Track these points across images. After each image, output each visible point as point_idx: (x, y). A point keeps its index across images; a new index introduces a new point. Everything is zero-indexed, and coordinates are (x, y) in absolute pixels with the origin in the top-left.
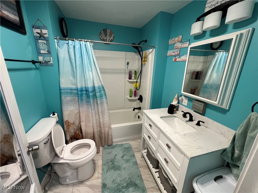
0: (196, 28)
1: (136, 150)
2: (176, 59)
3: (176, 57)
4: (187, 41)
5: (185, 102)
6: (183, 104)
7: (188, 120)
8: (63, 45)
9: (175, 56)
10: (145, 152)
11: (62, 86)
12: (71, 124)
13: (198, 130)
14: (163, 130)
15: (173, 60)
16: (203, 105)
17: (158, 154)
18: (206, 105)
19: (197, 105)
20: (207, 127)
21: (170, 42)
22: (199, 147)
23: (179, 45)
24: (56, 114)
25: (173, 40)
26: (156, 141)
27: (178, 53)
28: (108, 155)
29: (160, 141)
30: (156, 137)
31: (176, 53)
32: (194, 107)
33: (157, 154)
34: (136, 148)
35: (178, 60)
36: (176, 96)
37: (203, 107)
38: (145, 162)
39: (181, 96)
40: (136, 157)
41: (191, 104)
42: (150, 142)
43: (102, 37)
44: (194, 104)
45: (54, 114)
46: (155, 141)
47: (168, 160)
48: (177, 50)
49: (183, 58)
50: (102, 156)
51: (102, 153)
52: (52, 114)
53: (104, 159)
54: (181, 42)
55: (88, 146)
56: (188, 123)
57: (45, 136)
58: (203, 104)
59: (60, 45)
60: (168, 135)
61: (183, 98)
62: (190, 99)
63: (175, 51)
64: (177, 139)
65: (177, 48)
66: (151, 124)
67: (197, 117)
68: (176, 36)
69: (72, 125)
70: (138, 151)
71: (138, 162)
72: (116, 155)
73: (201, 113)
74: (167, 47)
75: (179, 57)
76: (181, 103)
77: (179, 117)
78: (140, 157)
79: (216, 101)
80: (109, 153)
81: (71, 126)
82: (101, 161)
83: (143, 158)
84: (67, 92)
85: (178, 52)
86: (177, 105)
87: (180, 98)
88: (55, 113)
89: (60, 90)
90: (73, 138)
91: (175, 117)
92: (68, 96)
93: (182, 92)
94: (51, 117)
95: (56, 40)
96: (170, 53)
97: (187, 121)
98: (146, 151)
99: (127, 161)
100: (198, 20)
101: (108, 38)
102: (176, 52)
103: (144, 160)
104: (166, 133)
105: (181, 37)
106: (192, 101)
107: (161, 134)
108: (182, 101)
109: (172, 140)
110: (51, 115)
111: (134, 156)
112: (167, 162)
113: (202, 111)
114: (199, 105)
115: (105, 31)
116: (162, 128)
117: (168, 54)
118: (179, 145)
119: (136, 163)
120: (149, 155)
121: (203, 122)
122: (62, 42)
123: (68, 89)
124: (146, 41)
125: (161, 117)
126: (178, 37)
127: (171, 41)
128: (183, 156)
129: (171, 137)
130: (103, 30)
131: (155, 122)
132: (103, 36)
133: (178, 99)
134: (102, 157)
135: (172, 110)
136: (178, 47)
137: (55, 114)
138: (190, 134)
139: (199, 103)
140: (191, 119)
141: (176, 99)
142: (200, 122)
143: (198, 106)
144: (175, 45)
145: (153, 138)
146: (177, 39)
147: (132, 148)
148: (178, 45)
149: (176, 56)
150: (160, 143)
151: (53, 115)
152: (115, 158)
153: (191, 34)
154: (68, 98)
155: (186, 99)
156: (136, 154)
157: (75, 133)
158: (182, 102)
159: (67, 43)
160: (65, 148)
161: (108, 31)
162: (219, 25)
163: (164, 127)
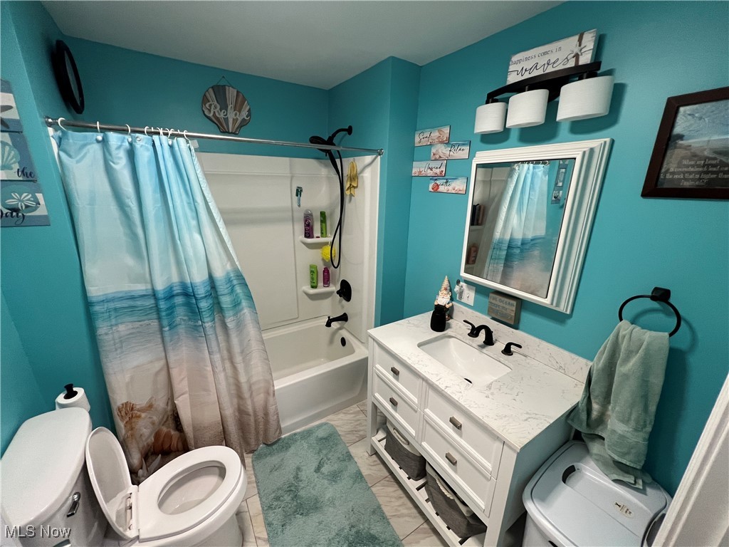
0: (488, 118)
1: (353, 437)
2: (438, 185)
3: (438, 182)
4: (463, 145)
5: (469, 296)
6: (462, 301)
7: (482, 343)
8: (85, 145)
9: (435, 178)
10: (379, 441)
11: (94, 291)
12: (139, 411)
13: (511, 366)
14: (437, 383)
15: (430, 189)
16: (515, 304)
17: (424, 444)
18: (521, 303)
19: (501, 304)
20: (526, 356)
21: (417, 139)
22: (528, 416)
23: (443, 150)
24: (80, 391)
25: (427, 134)
26: (416, 412)
27: (442, 171)
28: (276, 473)
29: (427, 411)
30: (416, 400)
31: (438, 171)
32: (492, 308)
33: (421, 445)
34: (351, 432)
35: (442, 189)
36: (446, 283)
37: (514, 309)
38: (381, 466)
39: (458, 282)
40: (356, 459)
41: (485, 301)
42: (397, 415)
43: (210, 111)
44: (494, 302)
45: (71, 394)
46: (413, 411)
47: (456, 456)
48: (440, 163)
49: (458, 185)
50: (257, 482)
51: (252, 472)
53: (266, 492)
54: (447, 143)
56: (484, 350)
58: (514, 303)
59: (72, 151)
60: (453, 396)
61: (462, 287)
62: (480, 290)
63: (433, 164)
64: (474, 401)
65: (437, 156)
66: (398, 367)
67: (503, 334)
68: (433, 127)
69: (143, 415)
70: (357, 440)
71: (365, 472)
72: (298, 469)
73: (512, 323)
74: (411, 153)
75: (447, 182)
76: (458, 299)
77: (459, 337)
78: (367, 455)
79: (545, 297)
80: (275, 469)
81: (139, 417)
82: (257, 498)
83: (374, 456)
84: (116, 310)
85: (441, 169)
86: (450, 304)
87: (457, 289)
88: (75, 389)
89: (88, 304)
90: (150, 454)
91: (450, 337)
92: (120, 321)
93: (463, 274)
94: (63, 406)
95: (50, 130)
96: (418, 168)
97: (481, 346)
98: (381, 435)
99: (334, 477)
100: (492, 98)
101: (231, 115)
102: (437, 168)
103: (379, 462)
104: (448, 391)
105: (446, 130)
106: (488, 296)
107: (431, 393)
108: (461, 293)
109: (466, 409)
110: (61, 399)
111: (349, 457)
112: (453, 462)
113: (513, 318)
114: (504, 305)
115: (220, 91)
116: (433, 379)
117: (415, 171)
118: (486, 421)
119: (359, 476)
120: (393, 446)
121: (520, 347)
122: (75, 137)
123: (121, 299)
124: (349, 130)
125: (420, 345)
126: (439, 131)
127: (421, 137)
128: (498, 445)
129: (462, 402)
130: (212, 87)
131: (409, 362)
132: (215, 107)
133: (451, 290)
134: (255, 485)
135: (440, 320)
136: (440, 157)
137: (76, 393)
138: (500, 384)
139: (503, 299)
140: (489, 341)
141: (446, 289)
142: (512, 346)
143: (503, 307)
144: (433, 150)
145: (403, 403)
146: (435, 134)
147: (339, 435)
148: (440, 151)
149: (436, 180)
150: (429, 416)
151: (67, 397)
152: (296, 477)
153: (475, 132)
154: (122, 328)
155: (469, 289)
156: (353, 450)
157: (157, 435)
158: (461, 297)
159: (98, 141)
160: (137, 499)
161: (231, 93)
162: (543, 122)
163: (437, 375)
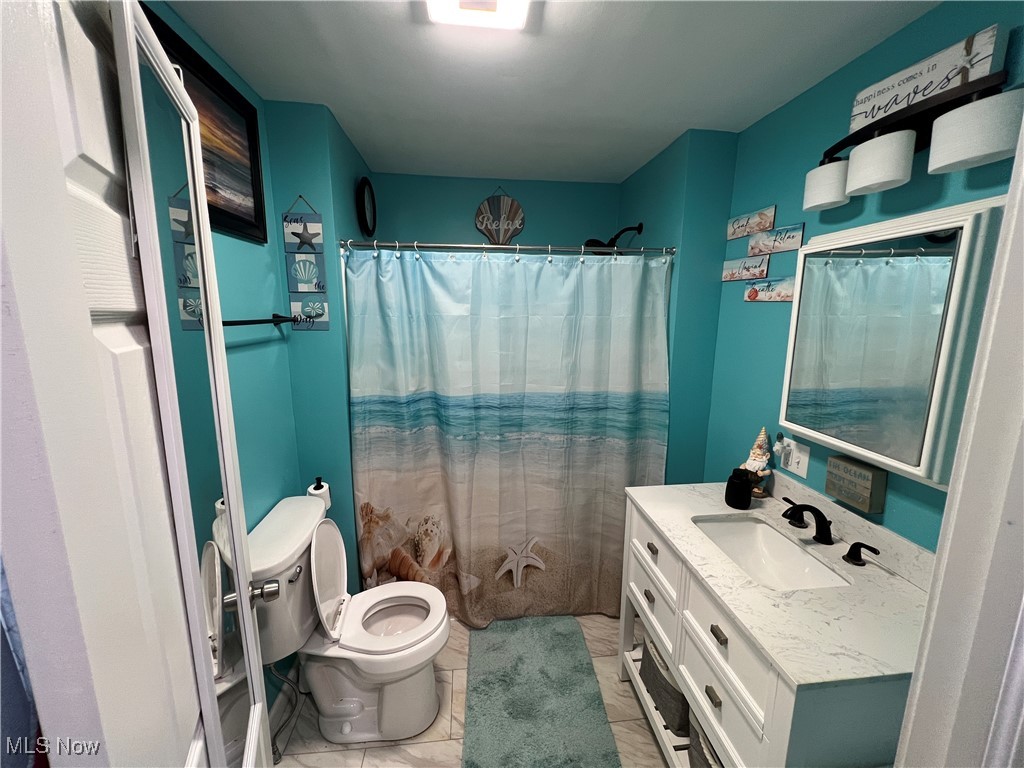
0: (822, 187)
1: (601, 647)
2: (756, 292)
3: (757, 287)
4: (794, 229)
5: (800, 462)
6: (790, 469)
7: (811, 537)
8: (365, 262)
9: (752, 281)
10: (634, 661)
12: (377, 517)
13: (852, 580)
14: (698, 568)
15: (746, 298)
16: (870, 478)
17: (682, 668)
18: (884, 479)
19: (848, 476)
21: (730, 230)
22: (839, 650)
23: (765, 241)
24: (326, 486)
25: (743, 222)
26: (674, 613)
27: (763, 271)
28: (493, 654)
29: (687, 613)
30: (674, 594)
31: (757, 271)
32: (834, 484)
33: (678, 669)
34: (601, 640)
35: (762, 296)
37: (869, 484)
38: (635, 701)
39: (780, 438)
40: (599, 678)
41: (823, 469)
42: (652, 618)
44: (835, 471)
45: (319, 487)
46: (670, 612)
47: (721, 694)
48: (760, 259)
49: (781, 289)
50: (470, 656)
51: (467, 643)
52: (313, 486)
53: (476, 670)
54: (772, 229)
55: (421, 608)
56: (810, 548)
57: (293, 554)
58: (869, 474)
59: (354, 265)
60: (715, 589)
61: (788, 446)
62: (817, 452)
63: (750, 262)
64: (749, 607)
65: (757, 251)
66: (658, 544)
67: (850, 527)
68: (751, 211)
69: (380, 523)
70: (609, 653)
71: (607, 699)
72: (520, 659)
73: (866, 511)
74: (721, 250)
75: (769, 286)
76: (782, 466)
77: (770, 521)
78: (617, 678)
80: (495, 648)
81: (377, 523)
82: (464, 673)
83: (627, 683)
85: (761, 269)
86: (767, 472)
87: (777, 447)
88: (322, 483)
89: (350, 405)
91: (759, 521)
93: (783, 422)
95: (342, 250)
96: (731, 269)
97: (806, 542)
98: (638, 654)
99: (564, 686)
100: (831, 156)
101: (503, 226)
102: (756, 267)
103: (632, 694)
104: (710, 582)
105: (770, 213)
106: (826, 460)
107: (693, 584)
108: (788, 455)
110: (311, 489)
111: (590, 671)
112: (716, 703)
113: (868, 501)
114: (853, 479)
115: (494, 203)
116: (694, 563)
117: (726, 274)
118: (756, 633)
119: (596, 701)
120: (653, 673)
121: (875, 551)
122: (360, 255)
124: (639, 229)
125: (696, 520)
126: (760, 214)
127: (736, 226)
128: (772, 676)
129: (727, 600)
130: (488, 200)
132: (488, 219)
133: (770, 449)
134: (466, 658)
135: (743, 491)
136: (761, 251)
137: (322, 487)
138: (810, 596)
139: (850, 467)
140: (824, 536)
141: (760, 447)
142: (863, 550)
143: (851, 482)
144: (752, 243)
145: (662, 601)
146: (755, 220)
147: (584, 639)
148: (761, 243)
149: (754, 283)
150: (687, 621)
152: (515, 668)
153: (806, 206)
155: (800, 450)
156: (599, 665)
158: (786, 463)
159: (374, 258)
160: (347, 607)
161: (506, 202)
162: (908, 180)
163: (704, 559)
